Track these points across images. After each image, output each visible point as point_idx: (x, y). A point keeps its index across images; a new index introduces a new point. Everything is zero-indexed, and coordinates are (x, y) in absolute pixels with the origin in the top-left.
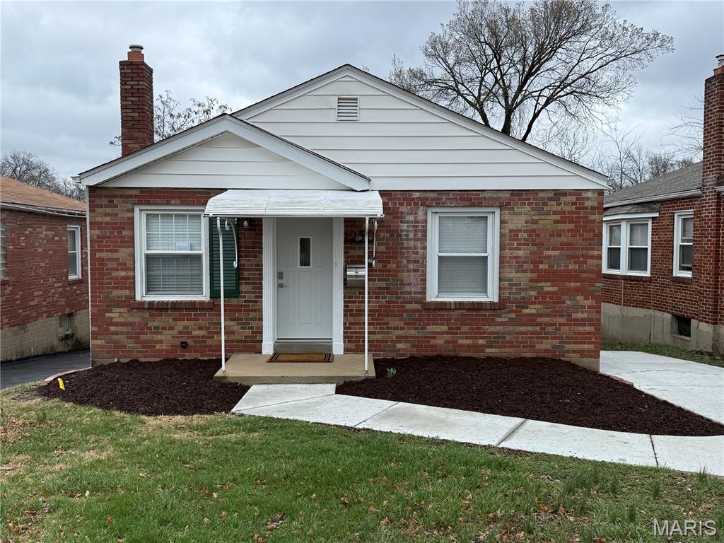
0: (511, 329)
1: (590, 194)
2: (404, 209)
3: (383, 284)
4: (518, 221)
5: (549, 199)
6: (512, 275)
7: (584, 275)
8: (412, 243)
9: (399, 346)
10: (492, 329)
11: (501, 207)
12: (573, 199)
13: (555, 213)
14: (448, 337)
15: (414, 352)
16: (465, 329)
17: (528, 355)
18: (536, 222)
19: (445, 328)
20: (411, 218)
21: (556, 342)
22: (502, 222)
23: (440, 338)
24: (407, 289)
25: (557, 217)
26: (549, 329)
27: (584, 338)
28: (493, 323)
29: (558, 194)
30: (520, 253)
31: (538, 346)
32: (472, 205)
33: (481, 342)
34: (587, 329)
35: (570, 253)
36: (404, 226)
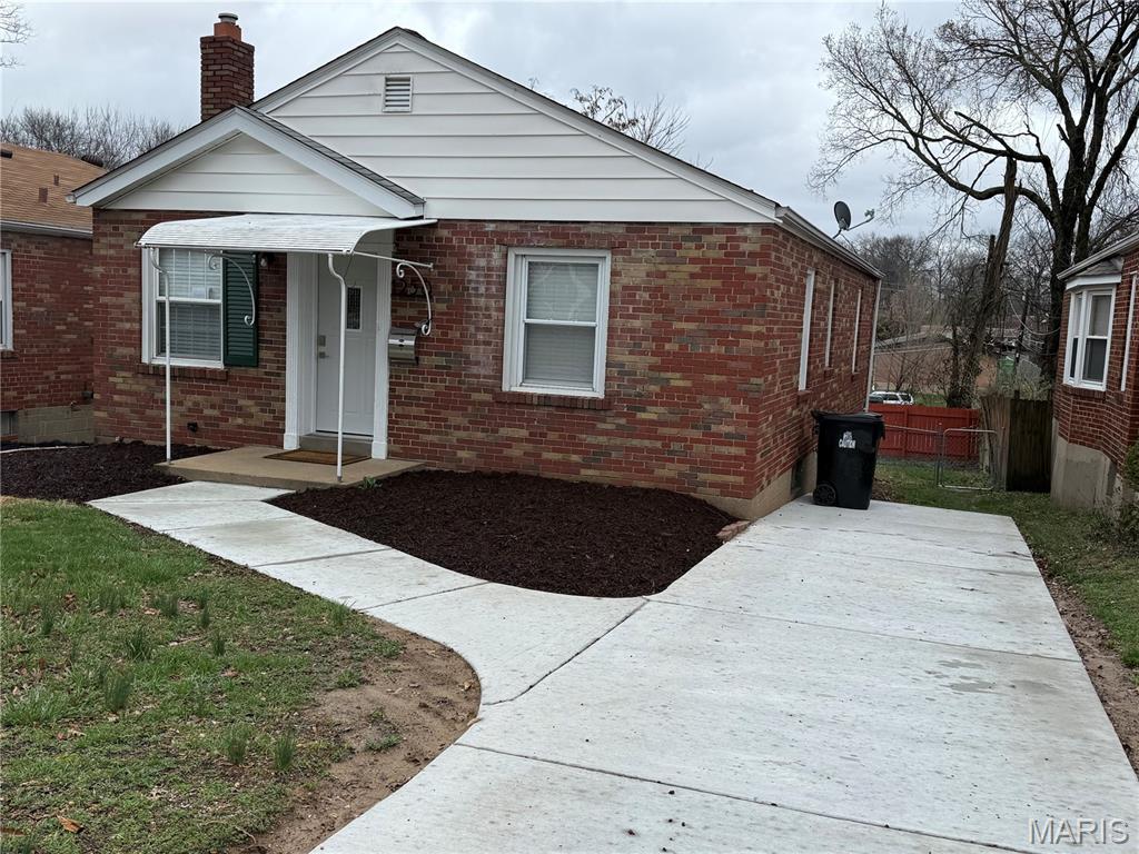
0: (618, 441)
1: (748, 231)
2: (472, 248)
3: (442, 361)
4: (637, 274)
5: (685, 238)
6: (626, 358)
7: (733, 364)
8: (482, 301)
9: (462, 454)
10: (591, 439)
11: (613, 249)
12: (720, 238)
13: (693, 261)
14: (529, 447)
15: (480, 464)
16: (552, 436)
17: (643, 484)
18: (663, 275)
19: (524, 433)
20: (482, 262)
21: (685, 468)
22: (614, 273)
23: (517, 446)
24: (475, 370)
25: (696, 269)
26: (675, 446)
27: (728, 465)
28: (592, 430)
29: (700, 230)
30: (637, 323)
31: (659, 472)
32: (569, 246)
33: (575, 458)
34: (734, 450)
35: (712, 327)
36: (473, 275)
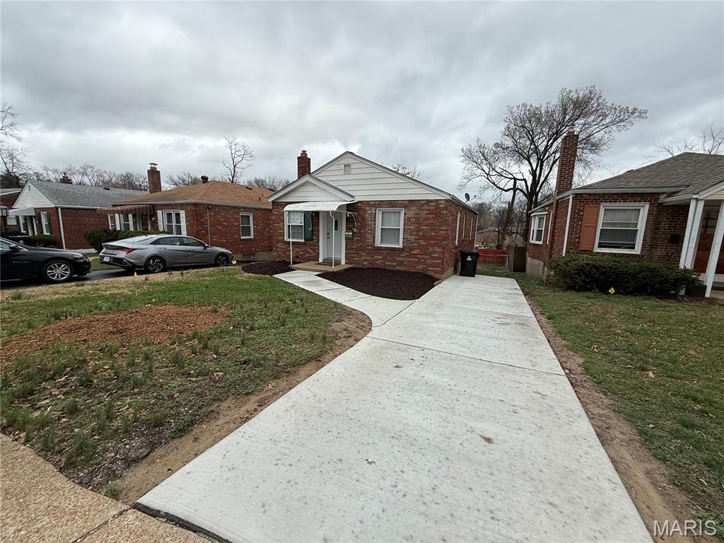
0: (406, 259)
1: (442, 202)
2: (367, 208)
3: (359, 238)
4: (411, 214)
5: (425, 204)
6: (409, 237)
7: (438, 238)
8: (370, 222)
9: (364, 263)
10: (399, 259)
11: (404, 207)
12: (435, 204)
13: (427, 210)
14: (382, 261)
15: (369, 266)
16: (389, 258)
17: (413, 271)
18: (418, 214)
19: (381, 257)
20: (369, 212)
21: (424, 266)
22: (405, 214)
23: (379, 260)
24: (367, 241)
25: (428, 212)
26: (422, 260)
27: (437, 265)
28: (399, 256)
29: (429, 201)
30: (411, 227)
31: (417, 267)
32: (393, 207)
33: (395, 264)
34: (438, 261)
35: (432, 228)
36: (367, 215)
